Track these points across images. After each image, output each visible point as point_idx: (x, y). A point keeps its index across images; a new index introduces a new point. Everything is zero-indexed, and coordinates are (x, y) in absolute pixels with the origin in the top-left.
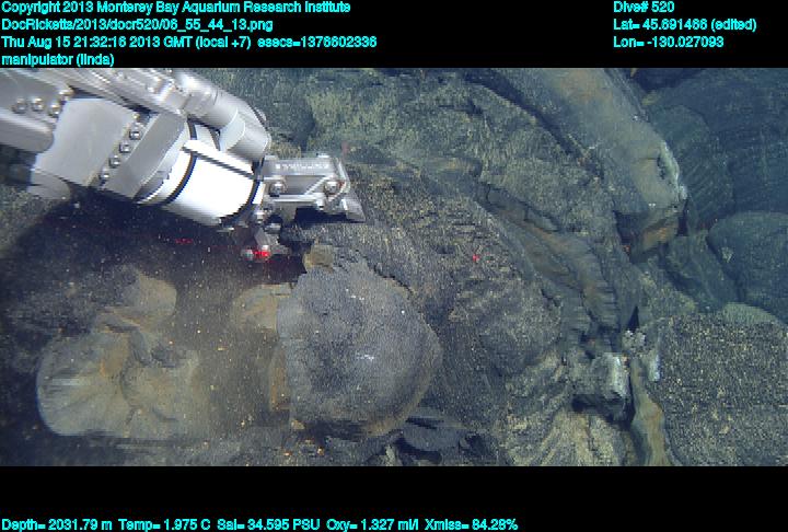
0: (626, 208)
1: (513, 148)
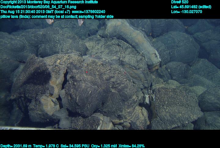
1: (127, 53)
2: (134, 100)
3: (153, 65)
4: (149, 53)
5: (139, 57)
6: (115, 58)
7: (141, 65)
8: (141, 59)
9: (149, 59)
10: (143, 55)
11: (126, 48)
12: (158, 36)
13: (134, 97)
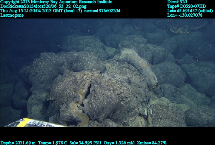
0: (149, 84)
1: (134, 74)
2: (136, 111)
3: (152, 85)
4: (149, 76)
5: (142, 79)
6: (125, 77)
7: (143, 85)
8: (143, 80)
9: (150, 80)
10: (145, 77)
11: (134, 71)
12: (156, 64)
13: (136, 109)
